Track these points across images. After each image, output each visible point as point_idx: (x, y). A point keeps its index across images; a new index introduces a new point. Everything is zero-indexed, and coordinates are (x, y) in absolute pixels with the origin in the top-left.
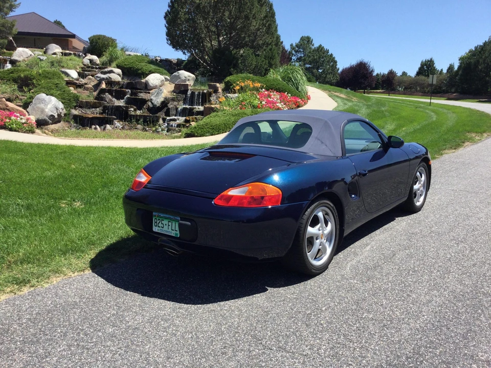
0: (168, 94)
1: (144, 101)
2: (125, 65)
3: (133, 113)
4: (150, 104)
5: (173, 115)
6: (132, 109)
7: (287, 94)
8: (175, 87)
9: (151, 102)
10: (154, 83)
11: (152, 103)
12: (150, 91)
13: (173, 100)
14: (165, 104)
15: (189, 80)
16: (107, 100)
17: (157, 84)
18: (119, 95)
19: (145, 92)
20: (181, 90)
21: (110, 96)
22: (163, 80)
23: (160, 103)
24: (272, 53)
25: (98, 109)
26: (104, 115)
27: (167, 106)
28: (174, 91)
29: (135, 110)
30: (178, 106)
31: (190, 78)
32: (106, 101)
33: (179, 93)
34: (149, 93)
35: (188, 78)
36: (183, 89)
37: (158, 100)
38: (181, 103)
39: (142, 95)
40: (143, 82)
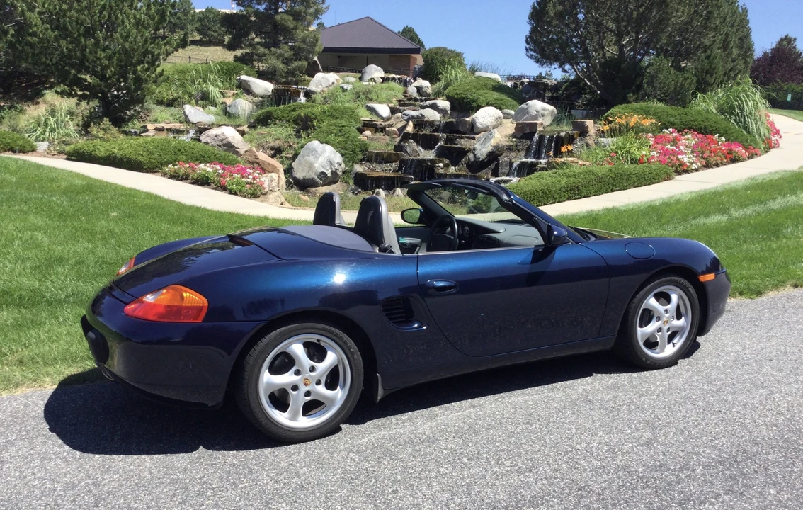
0: (504, 139)
1: (463, 152)
2: (457, 94)
3: (441, 171)
4: (471, 156)
5: (503, 174)
6: (441, 165)
7: (719, 137)
8: (516, 129)
9: (474, 153)
10: (484, 122)
11: (475, 155)
12: (476, 136)
13: (510, 149)
14: (493, 156)
15: (543, 116)
16: (408, 150)
17: (489, 124)
18: (428, 143)
19: (467, 138)
20: (525, 132)
21: (415, 144)
22: (499, 118)
23: (485, 154)
24: (711, 63)
25: (394, 164)
26: (399, 174)
27: (498, 160)
28: (513, 136)
29: (446, 166)
30: (513, 160)
31: (546, 113)
32: (406, 152)
33: (522, 138)
34: (474, 138)
35: (542, 112)
36: (528, 131)
37: (484, 150)
38: (522, 154)
39: (464, 143)
40: (468, 122)
